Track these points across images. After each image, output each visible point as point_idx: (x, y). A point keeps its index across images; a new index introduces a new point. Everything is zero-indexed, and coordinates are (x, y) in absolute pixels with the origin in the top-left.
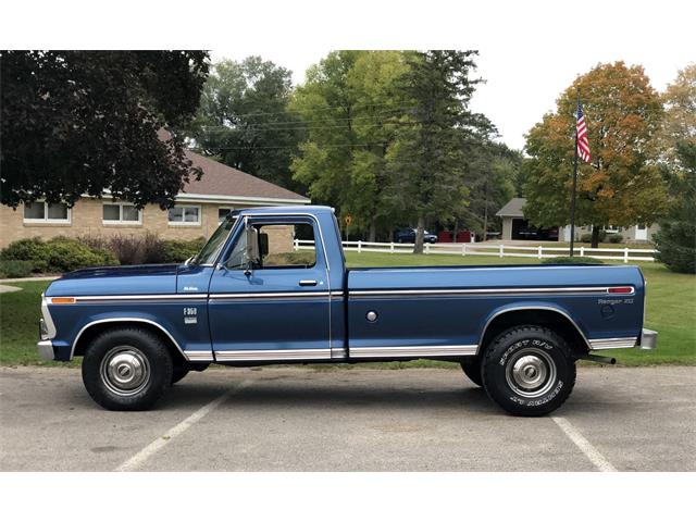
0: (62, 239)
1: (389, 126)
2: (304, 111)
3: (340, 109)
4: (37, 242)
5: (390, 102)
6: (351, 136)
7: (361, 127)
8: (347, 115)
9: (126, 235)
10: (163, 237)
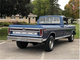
0: (5, 22)
1: (46, 6)
2: (34, 4)
3: (39, 4)
4: (2, 22)
5: (46, 3)
6: (41, 7)
7: (42, 6)
8: (40, 4)
9: (14, 21)
10: (19, 21)
